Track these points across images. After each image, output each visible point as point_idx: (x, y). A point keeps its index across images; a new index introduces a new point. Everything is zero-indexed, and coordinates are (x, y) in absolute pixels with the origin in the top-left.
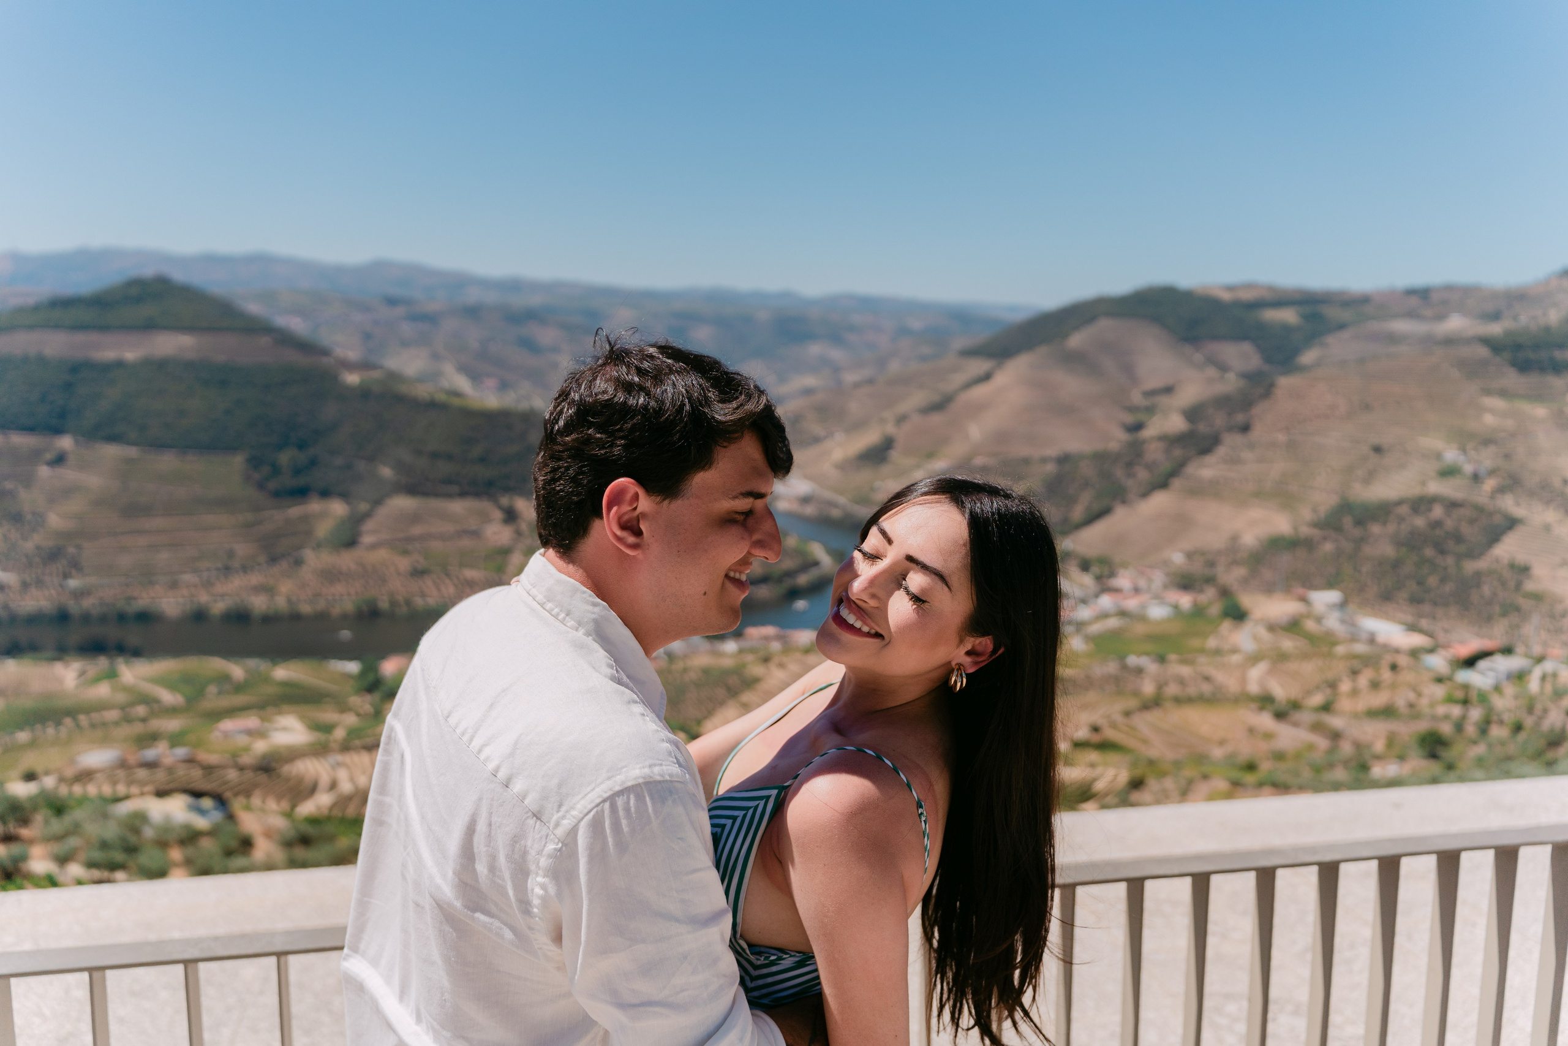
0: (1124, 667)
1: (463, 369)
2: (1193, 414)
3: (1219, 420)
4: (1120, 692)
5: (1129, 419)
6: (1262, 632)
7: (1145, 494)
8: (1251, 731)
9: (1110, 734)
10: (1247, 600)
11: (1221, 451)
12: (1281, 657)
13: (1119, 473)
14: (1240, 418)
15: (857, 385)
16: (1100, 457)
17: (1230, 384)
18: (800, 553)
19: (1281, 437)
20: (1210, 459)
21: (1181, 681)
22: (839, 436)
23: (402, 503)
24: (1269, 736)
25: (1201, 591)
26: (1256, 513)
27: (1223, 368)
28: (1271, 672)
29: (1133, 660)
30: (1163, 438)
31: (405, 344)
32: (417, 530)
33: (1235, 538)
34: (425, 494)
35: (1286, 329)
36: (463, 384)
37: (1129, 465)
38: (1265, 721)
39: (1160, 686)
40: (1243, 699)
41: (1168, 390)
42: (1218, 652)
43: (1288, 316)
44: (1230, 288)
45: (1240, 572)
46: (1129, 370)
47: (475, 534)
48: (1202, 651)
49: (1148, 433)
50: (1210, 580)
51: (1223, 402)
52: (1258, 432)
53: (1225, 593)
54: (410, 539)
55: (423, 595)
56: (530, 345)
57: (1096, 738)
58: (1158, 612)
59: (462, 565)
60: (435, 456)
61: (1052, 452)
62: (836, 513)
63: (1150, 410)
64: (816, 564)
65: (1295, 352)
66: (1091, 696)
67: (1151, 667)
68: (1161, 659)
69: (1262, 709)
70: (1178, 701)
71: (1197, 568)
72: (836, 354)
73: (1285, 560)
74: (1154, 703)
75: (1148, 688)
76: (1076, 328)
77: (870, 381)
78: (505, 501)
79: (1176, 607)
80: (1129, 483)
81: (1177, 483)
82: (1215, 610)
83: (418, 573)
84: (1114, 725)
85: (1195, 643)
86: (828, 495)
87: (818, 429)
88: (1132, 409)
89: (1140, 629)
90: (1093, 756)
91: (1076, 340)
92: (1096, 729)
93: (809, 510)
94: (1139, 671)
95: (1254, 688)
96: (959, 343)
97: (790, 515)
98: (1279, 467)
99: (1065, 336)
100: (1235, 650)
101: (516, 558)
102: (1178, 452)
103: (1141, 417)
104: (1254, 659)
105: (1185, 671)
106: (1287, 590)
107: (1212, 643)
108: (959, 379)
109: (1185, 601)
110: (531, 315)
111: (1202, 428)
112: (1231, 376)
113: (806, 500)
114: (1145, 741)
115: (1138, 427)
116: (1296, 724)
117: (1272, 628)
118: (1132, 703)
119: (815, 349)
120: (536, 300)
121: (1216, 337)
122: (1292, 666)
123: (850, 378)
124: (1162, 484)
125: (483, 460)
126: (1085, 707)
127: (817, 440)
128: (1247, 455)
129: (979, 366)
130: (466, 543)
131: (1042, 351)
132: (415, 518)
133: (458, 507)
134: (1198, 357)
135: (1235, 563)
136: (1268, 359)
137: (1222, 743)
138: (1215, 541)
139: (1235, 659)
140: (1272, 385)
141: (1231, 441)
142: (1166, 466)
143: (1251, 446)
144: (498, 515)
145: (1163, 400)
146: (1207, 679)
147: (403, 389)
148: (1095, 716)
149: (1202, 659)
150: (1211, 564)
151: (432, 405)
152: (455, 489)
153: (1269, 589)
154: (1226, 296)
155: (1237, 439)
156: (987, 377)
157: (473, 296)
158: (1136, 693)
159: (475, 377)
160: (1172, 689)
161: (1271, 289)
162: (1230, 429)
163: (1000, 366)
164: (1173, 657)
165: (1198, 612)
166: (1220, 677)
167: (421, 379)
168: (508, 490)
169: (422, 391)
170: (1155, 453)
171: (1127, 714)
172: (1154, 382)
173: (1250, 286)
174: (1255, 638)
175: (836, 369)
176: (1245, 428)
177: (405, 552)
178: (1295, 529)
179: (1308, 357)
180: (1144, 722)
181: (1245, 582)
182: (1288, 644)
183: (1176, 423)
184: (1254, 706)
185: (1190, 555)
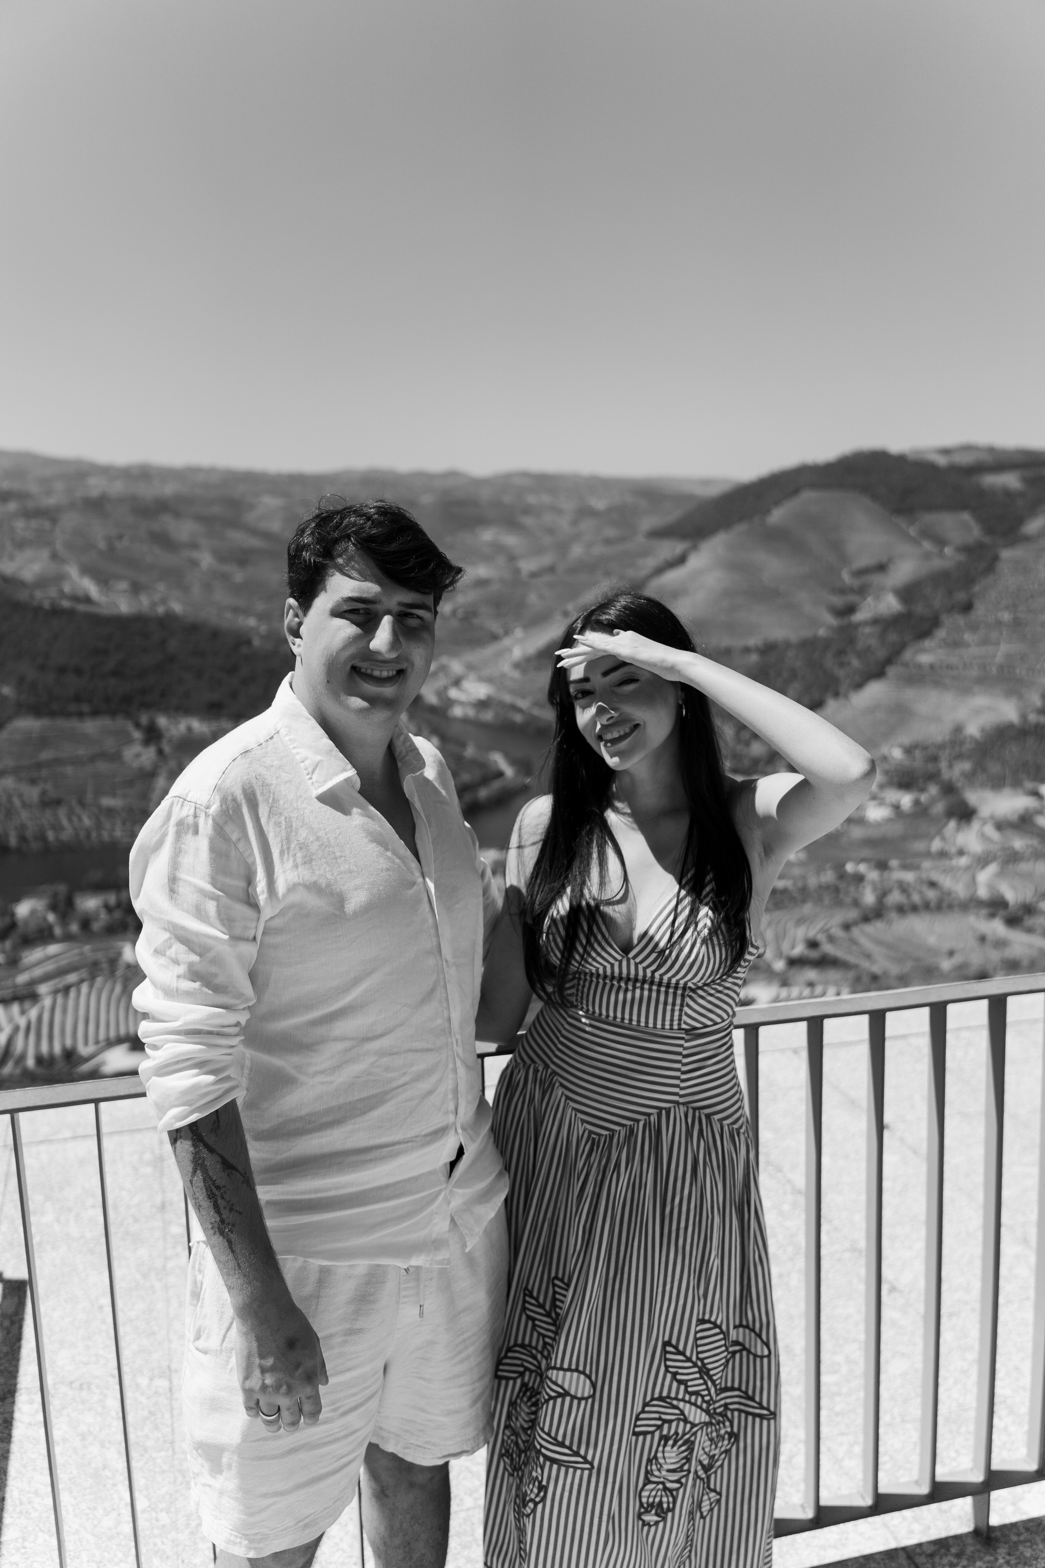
0: (842, 875)
1: (87, 570)
2: (907, 593)
3: (938, 600)
4: (838, 903)
5: (838, 601)
6: (990, 830)
7: (859, 686)
8: (983, 939)
9: (828, 948)
10: (972, 797)
11: (941, 633)
12: (1012, 858)
13: (829, 661)
14: (961, 596)
15: (534, 575)
16: (808, 645)
17: (950, 557)
18: (482, 765)
19: (1006, 616)
20: (927, 643)
21: (904, 888)
22: (519, 633)
23: (27, 724)
24: (1000, 944)
25: (923, 790)
26: (980, 700)
27: (940, 542)
28: (1001, 874)
29: (850, 867)
30: (875, 621)
31: (21, 545)
32: (46, 755)
33: (958, 729)
34: (52, 714)
35: (1008, 493)
36: (90, 587)
37: (841, 653)
38: (997, 927)
39: (883, 895)
40: (971, 904)
41: (881, 568)
42: (943, 854)
43: (1011, 480)
44: (946, 451)
45: (966, 766)
46: (837, 546)
47: (116, 757)
48: (928, 854)
49: (859, 616)
50: (933, 777)
51: (940, 579)
52: (980, 610)
53: (949, 789)
54: (39, 765)
55: (57, 827)
56: (164, 541)
57: (814, 954)
58: (876, 813)
59: (99, 792)
60: (62, 670)
61: (753, 641)
62: (518, 718)
63: (862, 591)
64: (500, 774)
65: (1020, 521)
66: (808, 908)
67: (873, 875)
68: (882, 866)
69: (992, 916)
70: (901, 910)
71: (918, 762)
72: (511, 540)
73: (1013, 751)
74: (877, 913)
75: (869, 898)
76: (777, 503)
77: (551, 569)
78: (144, 719)
79: (897, 807)
80: (841, 673)
81: (891, 671)
82: (939, 808)
83: (49, 803)
84: (831, 939)
85: (919, 846)
86: (508, 698)
87: (494, 626)
88: (842, 591)
89: (857, 833)
90: (811, 974)
91: (777, 516)
92: (813, 944)
93: (488, 716)
94: (859, 879)
95: (983, 893)
96: (647, 523)
97: (465, 721)
98: (1004, 649)
99: (768, 512)
100: (961, 853)
101: (161, 781)
102: (893, 637)
103: (852, 598)
104: (983, 861)
105: (909, 877)
106: (1016, 784)
107: (936, 845)
108: (650, 563)
109: (906, 800)
110: (162, 506)
111: (919, 609)
112: (948, 550)
113: (482, 704)
114: (868, 956)
115: (850, 610)
116: (1030, 930)
117: (1001, 825)
118: (852, 914)
119: (487, 535)
120: (169, 490)
121: (931, 508)
122: (1024, 867)
123: (527, 566)
124: (879, 674)
125: (116, 673)
126: (800, 922)
127: (495, 638)
128: (967, 637)
129: (669, 549)
130: (102, 766)
131: (741, 528)
132: (43, 741)
133: (90, 726)
134: (912, 531)
135: (960, 757)
136: (989, 530)
137: (951, 953)
138: (937, 733)
139: (963, 861)
140: (996, 558)
141: (951, 622)
142: (881, 654)
143: (974, 628)
144: (137, 735)
145: (876, 579)
146: (933, 884)
147: (23, 596)
148: (813, 931)
149: (926, 864)
150: (935, 759)
151: (56, 612)
152: (85, 708)
153: (997, 784)
154: (942, 461)
155: (960, 620)
156: (681, 560)
157: (95, 486)
158: (856, 903)
159: (104, 580)
160: (895, 897)
161: (991, 450)
162: (951, 610)
163: (695, 548)
164: (894, 863)
165: (921, 811)
166: (946, 882)
167: (42, 583)
168: (146, 706)
169: (44, 597)
170: (867, 637)
171: (847, 927)
172: (864, 561)
173: (967, 448)
174: (984, 837)
175: (512, 558)
176: (967, 608)
177: (33, 782)
178: (1024, 717)
179: (1032, 526)
180: (865, 934)
181: (970, 777)
182: (1019, 843)
183: (890, 604)
184: (984, 912)
185: (909, 751)
